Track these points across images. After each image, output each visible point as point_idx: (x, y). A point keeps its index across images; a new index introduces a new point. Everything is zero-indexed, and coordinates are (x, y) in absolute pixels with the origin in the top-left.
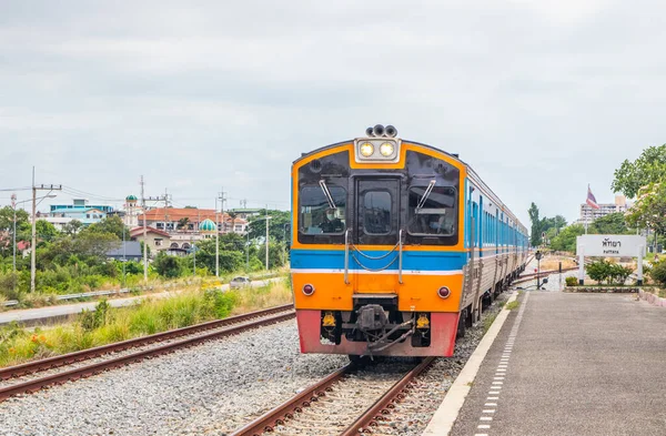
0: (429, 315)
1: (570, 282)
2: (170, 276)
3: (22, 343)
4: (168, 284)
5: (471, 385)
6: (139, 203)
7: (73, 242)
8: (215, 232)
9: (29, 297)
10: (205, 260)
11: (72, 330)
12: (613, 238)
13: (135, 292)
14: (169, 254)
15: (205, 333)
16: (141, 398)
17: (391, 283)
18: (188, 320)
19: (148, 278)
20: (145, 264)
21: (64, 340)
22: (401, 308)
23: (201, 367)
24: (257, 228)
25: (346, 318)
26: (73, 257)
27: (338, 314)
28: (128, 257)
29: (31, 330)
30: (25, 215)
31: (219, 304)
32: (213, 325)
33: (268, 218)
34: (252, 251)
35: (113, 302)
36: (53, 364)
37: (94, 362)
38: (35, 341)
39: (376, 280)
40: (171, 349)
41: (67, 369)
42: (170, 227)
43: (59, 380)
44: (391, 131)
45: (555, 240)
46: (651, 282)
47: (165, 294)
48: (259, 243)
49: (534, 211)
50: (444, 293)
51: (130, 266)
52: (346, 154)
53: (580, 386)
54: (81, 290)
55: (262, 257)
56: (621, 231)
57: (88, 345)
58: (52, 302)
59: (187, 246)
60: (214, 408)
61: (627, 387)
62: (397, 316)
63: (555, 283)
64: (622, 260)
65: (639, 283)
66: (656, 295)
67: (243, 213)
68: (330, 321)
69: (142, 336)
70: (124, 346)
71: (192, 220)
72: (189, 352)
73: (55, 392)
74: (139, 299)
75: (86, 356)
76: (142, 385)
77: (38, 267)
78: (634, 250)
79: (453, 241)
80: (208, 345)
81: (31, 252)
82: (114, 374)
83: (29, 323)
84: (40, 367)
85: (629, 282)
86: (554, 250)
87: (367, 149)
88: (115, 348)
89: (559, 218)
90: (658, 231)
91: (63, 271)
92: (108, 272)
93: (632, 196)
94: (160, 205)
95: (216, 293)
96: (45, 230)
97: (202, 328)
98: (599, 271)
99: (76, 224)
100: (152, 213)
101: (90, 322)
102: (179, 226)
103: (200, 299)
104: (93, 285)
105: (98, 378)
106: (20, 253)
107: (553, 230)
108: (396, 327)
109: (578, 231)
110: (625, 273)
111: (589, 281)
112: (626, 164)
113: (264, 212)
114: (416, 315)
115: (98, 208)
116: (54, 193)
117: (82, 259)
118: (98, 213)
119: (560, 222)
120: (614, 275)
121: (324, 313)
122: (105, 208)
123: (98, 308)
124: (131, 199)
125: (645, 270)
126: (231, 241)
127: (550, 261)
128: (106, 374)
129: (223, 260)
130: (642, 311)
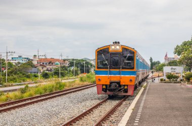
0: (127, 86)
1: (162, 80)
2: (46, 78)
3: (3, 97)
4: (46, 80)
5: (133, 109)
6: (37, 57)
7: (18, 68)
8: (59, 65)
9: (5, 84)
10: (56, 73)
11: (18, 93)
12: (174, 67)
13: (36, 83)
14: (46, 72)
15: (56, 95)
16: (38, 113)
17: (119, 78)
18: (51, 91)
19: (39, 79)
20: (39, 74)
21: (16, 96)
22: (121, 84)
23: (55, 104)
24: (71, 64)
25: (108, 86)
26: (18, 72)
27: (106, 85)
28: (34, 72)
29: (6, 93)
30: (4, 60)
31: (60, 86)
32: (59, 92)
33: (75, 61)
34: (70, 71)
35: (30, 86)
36: (12, 103)
37: (24, 103)
38: (7, 97)
39: (115, 77)
40: (46, 99)
41: (16, 105)
42: (46, 64)
43: (14, 108)
44: (119, 43)
45: (157, 68)
46: (185, 80)
47: (45, 83)
48: (72, 68)
49: (151, 59)
50: (131, 80)
51: (35, 75)
52: (108, 48)
53: (164, 110)
54: (20, 82)
55: (73, 73)
56: (176, 65)
57: (23, 98)
58: (12, 85)
59: (51, 69)
60: (59, 116)
61: (177, 110)
62: (120, 86)
63: (157, 80)
64: (176, 74)
65: (181, 80)
66: (186, 84)
67: (67, 60)
68: (104, 87)
69: (38, 95)
70: (33, 98)
71: (52, 62)
72: (52, 100)
73: (13, 111)
74: (37, 84)
75: (22, 101)
76: (38, 109)
77: (8, 75)
78: (180, 71)
79: (133, 68)
80: (57, 98)
81: (6, 71)
82: (30, 106)
83: (5, 91)
84: (8, 104)
85: (178, 80)
86: (157, 71)
87: (113, 47)
88: (31, 99)
89: (158, 62)
90: (187, 65)
91: (15, 76)
92: (28, 77)
93: (179, 55)
94: (44, 57)
95: (59, 83)
96: (10, 65)
97: (55, 93)
98: (170, 77)
99: (19, 63)
100: (41, 60)
101: (23, 91)
102: (49, 64)
103: (55, 85)
104: (24, 81)
105: (25, 107)
106: (3, 71)
107: (157, 65)
108: (120, 88)
109: (164, 65)
110: (177, 77)
111: (167, 80)
112: (178, 46)
113: (73, 60)
114: (124, 86)
115: (26, 58)
116: (13, 54)
117: (21, 73)
118: (25, 60)
119: (158, 63)
120: (174, 78)
121: (103, 85)
122: (27, 58)
123: (25, 87)
124: (35, 56)
125: (183, 77)
126: (64, 68)
127: (156, 74)
128: (28, 106)
129: (61, 73)
130: (182, 88)
